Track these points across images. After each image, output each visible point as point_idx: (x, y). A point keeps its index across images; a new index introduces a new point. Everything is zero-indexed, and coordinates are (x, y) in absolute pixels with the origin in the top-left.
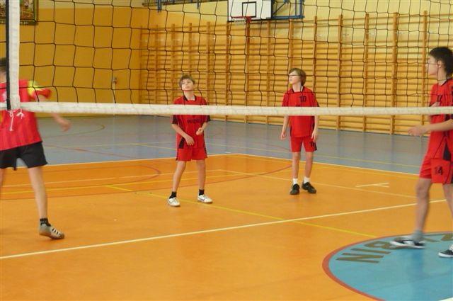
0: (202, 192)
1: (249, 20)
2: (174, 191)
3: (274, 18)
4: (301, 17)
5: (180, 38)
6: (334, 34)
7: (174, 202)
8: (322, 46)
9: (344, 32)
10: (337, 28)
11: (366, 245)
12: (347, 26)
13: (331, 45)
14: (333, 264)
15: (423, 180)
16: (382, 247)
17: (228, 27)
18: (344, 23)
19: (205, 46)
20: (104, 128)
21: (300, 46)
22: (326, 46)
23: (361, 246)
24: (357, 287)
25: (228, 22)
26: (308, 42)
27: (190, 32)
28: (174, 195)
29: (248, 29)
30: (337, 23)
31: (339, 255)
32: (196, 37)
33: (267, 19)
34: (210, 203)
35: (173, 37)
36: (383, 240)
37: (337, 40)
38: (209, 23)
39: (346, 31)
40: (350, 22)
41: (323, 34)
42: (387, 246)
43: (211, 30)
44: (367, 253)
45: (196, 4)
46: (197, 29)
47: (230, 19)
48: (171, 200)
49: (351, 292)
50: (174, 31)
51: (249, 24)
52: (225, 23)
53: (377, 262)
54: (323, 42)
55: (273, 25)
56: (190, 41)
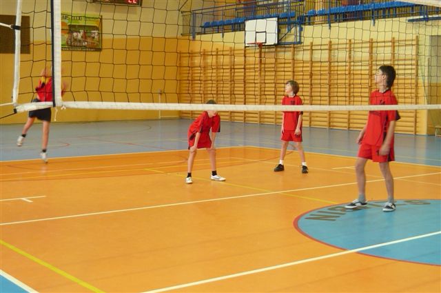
0: (214, 173)
1: (261, 45)
2: (189, 172)
3: (279, 44)
4: (300, 42)
5: (210, 60)
6: (325, 55)
7: (189, 180)
8: (316, 64)
9: (332, 54)
10: (327, 51)
11: (329, 209)
12: (335, 49)
13: (323, 64)
14: (302, 222)
15: (361, 159)
16: (341, 210)
17: (245, 51)
18: (333, 47)
19: (227, 65)
20: (151, 128)
21: (301, 65)
22: (319, 64)
23: (325, 210)
24: (315, 237)
25: (245, 47)
26: (307, 62)
27: (217, 55)
28: (189, 175)
29: (261, 53)
30: (327, 47)
31: (308, 216)
32: (221, 59)
33: (275, 45)
34: (224, 181)
35: (204, 59)
36: (342, 206)
37: (327, 60)
38: (231, 48)
39: (334, 53)
40: (336, 47)
41: (317, 56)
42: (345, 209)
43: (232, 53)
44: (328, 215)
45: (221, 34)
46: (221, 53)
47: (247, 45)
48: (187, 179)
49: (309, 240)
50: (204, 54)
51: (261, 48)
52: (243, 48)
53: (334, 220)
54: (317, 62)
55: (279, 49)
56: (217, 62)
